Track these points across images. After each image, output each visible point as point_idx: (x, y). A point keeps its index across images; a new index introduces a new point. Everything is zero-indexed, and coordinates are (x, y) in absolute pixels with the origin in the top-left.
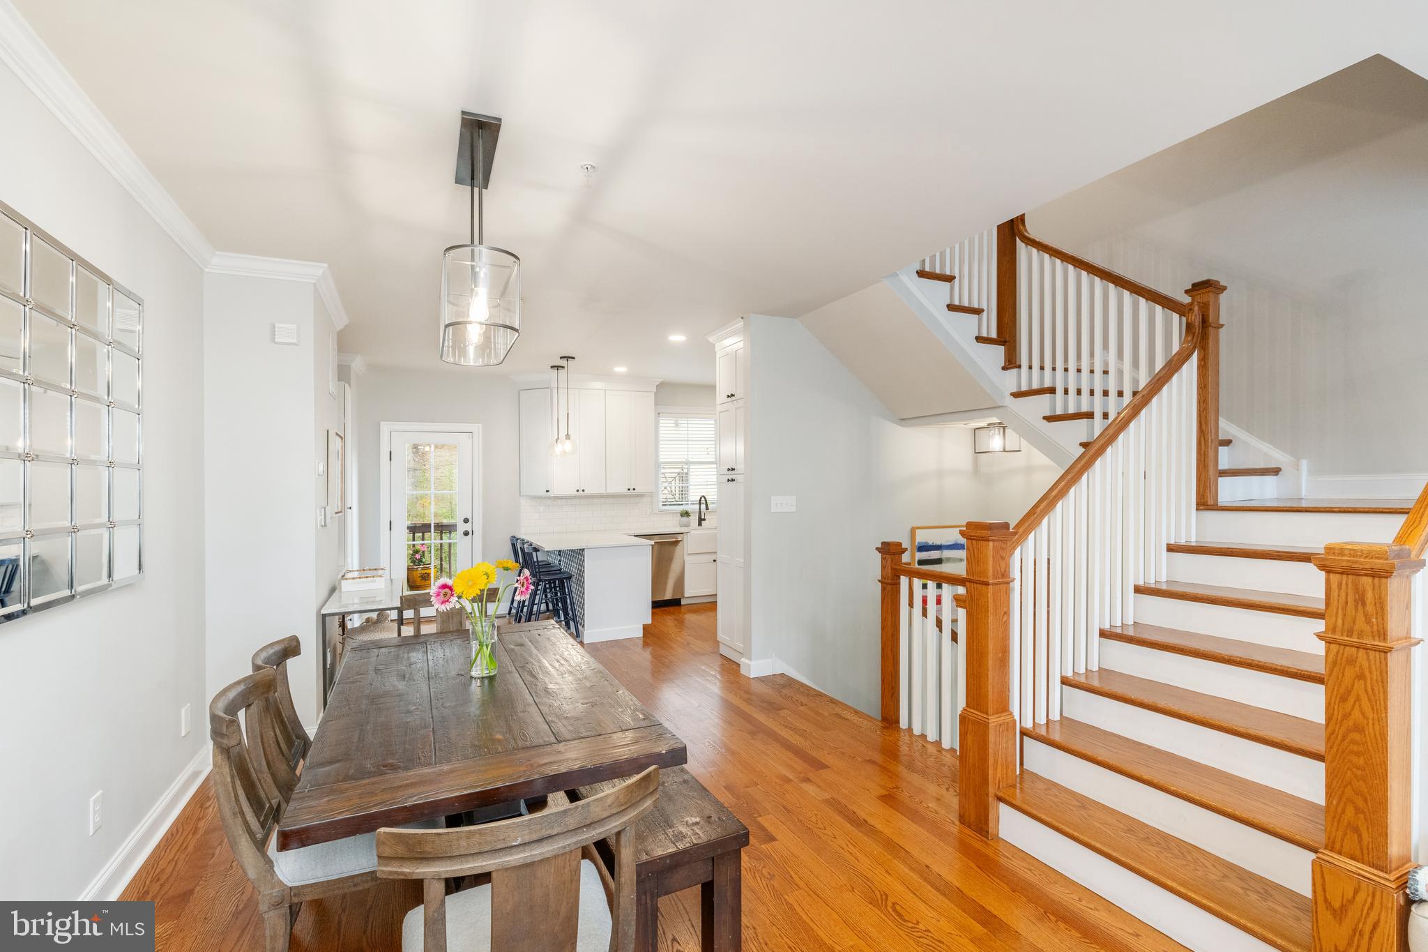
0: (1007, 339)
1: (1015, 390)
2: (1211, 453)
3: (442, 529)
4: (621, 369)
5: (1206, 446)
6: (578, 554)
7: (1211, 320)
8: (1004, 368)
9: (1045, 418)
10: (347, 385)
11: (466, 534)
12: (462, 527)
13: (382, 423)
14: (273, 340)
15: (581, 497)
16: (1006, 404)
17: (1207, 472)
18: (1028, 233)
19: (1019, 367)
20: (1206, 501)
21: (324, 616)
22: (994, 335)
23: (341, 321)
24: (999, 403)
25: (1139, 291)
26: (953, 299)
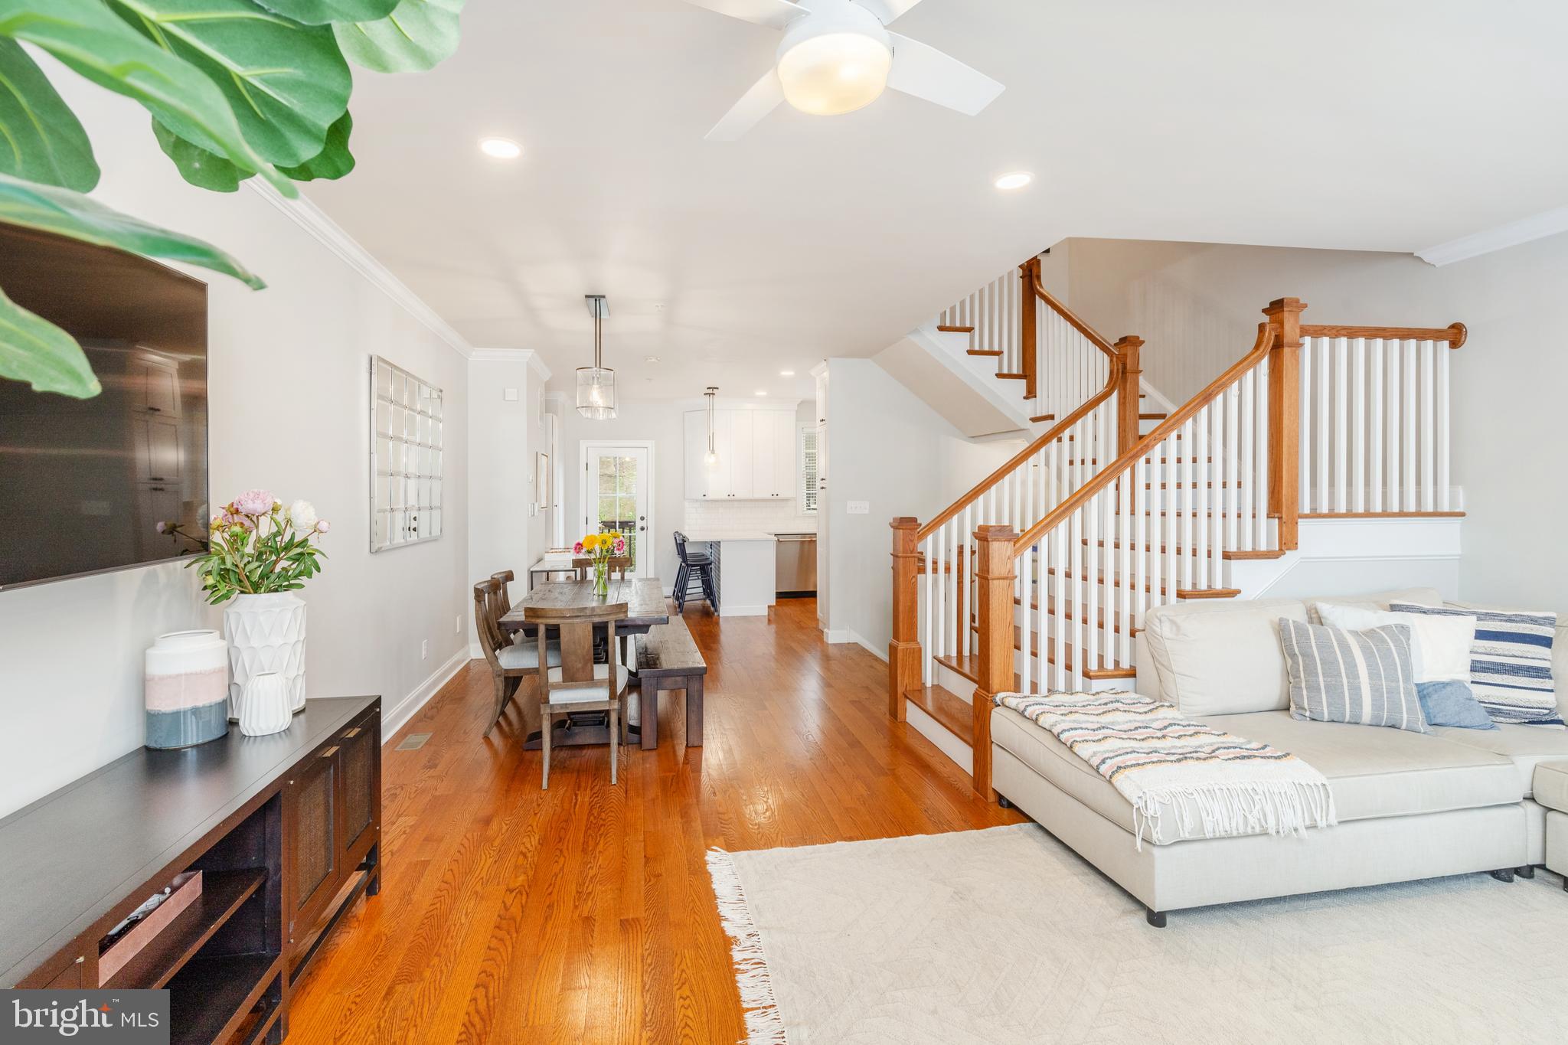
0: (1027, 374)
1: (1033, 416)
3: (624, 525)
4: (761, 393)
6: (715, 545)
7: (1129, 367)
8: (1025, 398)
10: (555, 416)
11: (642, 529)
12: (639, 524)
13: (581, 441)
14: (504, 399)
15: (731, 501)
16: (1027, 427)
18: (1041, 285)
19: (1035, 397)
21: (532, 572)
22: (1015, 371)
23: (546, 375)
24: (1023, 427)
25: (1096, 341)
26: (973, 347)
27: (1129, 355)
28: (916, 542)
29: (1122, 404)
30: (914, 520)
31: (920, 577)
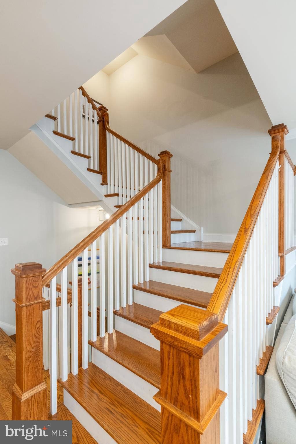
0: (103, 172)
1: (106, 194)
2: (168, 225)
5: (166, 221)
7: (167, 168)
8: (102, 184)
9: (115, 206)
16: (103, 200)
17: (166, 232)
18: (109, 126)
19: (107, 184)
20: (166, 245)
22: (96, 169)
24: (100, 200)
25: (144, 154)
26: (75, 149)
27: (167, 161)
28: (40, 287)
29: (164, 187)
30: (39, 266)
31: (45, 313)
